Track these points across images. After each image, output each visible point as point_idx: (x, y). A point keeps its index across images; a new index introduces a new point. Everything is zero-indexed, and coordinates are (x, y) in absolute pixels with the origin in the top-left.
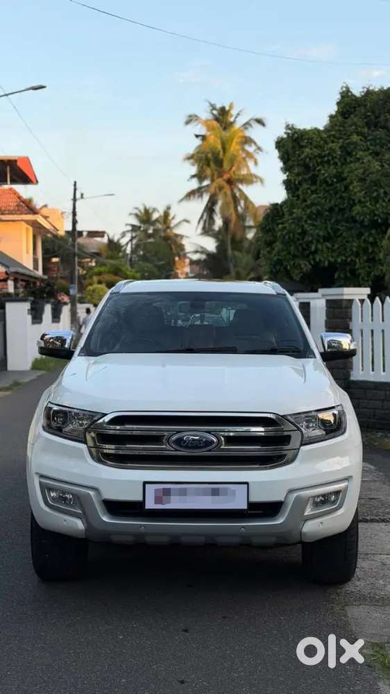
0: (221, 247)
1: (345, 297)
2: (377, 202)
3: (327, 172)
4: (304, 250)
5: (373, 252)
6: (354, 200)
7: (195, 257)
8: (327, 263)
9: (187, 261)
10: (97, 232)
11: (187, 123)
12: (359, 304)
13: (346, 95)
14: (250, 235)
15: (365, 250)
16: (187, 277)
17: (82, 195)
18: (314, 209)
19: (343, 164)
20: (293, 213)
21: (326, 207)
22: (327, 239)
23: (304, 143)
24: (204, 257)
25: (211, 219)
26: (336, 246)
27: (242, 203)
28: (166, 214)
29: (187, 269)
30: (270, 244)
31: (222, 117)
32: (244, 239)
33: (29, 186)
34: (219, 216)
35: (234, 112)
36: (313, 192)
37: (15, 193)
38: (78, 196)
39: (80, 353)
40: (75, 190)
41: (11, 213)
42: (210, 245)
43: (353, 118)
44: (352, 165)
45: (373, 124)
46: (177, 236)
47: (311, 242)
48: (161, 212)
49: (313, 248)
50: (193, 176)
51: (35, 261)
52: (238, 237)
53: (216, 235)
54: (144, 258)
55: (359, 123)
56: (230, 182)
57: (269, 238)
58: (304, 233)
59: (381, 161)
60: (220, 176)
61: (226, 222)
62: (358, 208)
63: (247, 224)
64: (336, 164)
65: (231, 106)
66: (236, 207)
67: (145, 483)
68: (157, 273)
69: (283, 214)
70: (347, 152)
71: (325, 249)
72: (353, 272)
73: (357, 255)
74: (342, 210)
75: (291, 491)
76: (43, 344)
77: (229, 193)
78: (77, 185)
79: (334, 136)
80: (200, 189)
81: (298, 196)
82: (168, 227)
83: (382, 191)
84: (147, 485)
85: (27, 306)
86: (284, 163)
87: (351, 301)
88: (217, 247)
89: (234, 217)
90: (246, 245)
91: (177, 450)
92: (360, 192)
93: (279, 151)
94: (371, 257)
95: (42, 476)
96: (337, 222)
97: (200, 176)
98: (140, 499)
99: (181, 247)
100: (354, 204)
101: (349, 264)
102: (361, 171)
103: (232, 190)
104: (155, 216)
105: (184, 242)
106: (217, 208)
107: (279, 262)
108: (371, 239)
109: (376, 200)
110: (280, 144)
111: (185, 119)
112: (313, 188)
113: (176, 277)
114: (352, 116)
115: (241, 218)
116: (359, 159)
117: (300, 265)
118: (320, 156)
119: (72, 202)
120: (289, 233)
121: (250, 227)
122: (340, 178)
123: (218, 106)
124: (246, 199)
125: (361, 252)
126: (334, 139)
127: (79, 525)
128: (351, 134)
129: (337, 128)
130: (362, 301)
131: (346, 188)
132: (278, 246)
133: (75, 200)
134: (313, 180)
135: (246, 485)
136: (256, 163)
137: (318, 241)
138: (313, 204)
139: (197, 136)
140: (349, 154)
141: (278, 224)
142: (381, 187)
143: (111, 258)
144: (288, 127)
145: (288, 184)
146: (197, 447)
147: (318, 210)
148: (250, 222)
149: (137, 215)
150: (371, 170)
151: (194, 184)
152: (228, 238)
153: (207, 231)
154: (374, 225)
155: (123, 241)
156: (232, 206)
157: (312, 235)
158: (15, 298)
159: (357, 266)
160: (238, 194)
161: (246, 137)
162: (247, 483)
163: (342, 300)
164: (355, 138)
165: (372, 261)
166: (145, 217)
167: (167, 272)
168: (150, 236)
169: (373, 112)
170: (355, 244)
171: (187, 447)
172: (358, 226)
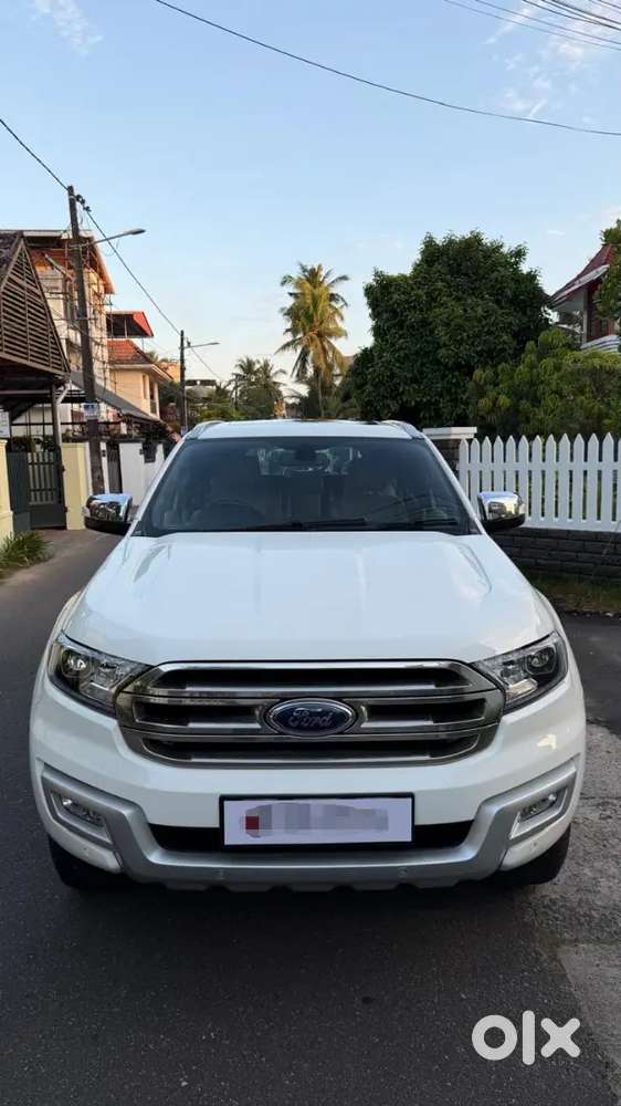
0: (312, 393)
1: (453, 437)
2: (461, 344)
3: (413, 317)
4: (392, 390)
5: (456, 392)
6: (438, 343)
7: (291, 401)
8: (413, 403)
9: (284, 405)
10: (209, 381)
11: (283, 283)
12: (467, 444)
13: (430, 244)
14: (338, 382)
15: (449, 391)
16: (284, 417)
17: (189, 343)
18: (402, 353)
19: (427, 310)
20: (382, 357)
21: (413, 352)
22: (414, 380)
23: (392, 290)
24: (297, 401)
25: (303, 369)
26: (422, 387)
27: (330, 354)
28: (266, 365)
29: (284, 412)
30: (360, 387)
31: (312, 276)
32: (332, 385)
33: (146, 340)
34: (311, 365)
35: (323, 273)
36: (401, 337)
37: (132, 344)
38: (185, 344)
39: (136, 530)
40: (182, 340)
41: (128, 362)
42: (304, 390)
43: (437, 267)
44: (437, 310)
45: (456, 270)
46: (275, 383)
47: (399, 384)
48: (262, 362)
49: (401, 389)
50: (287, 330)
51: (153, 405)
52: (328, 384)
53: (308, 383)
54: (248, 403)
55: (442, 271)
56: (320, 335)
57: (359, 381)
58: (392, 376)
59: (464, 305)
60: (311, 330)
61: (317, 370)
62: (442, 352)
63: (335, 373)
64: (421, 310)
65: (320, 267)
66: (325, 358)
67: (223, 799)
68: (260, 415)
69: (373, 359)
70: (432, 298)
71: (411, 390)
72: (437, 411)
73: (441, 396)
74: (427, 353)
75: (488, 801)
76: (88, 514)
77: (319, 345)
78: (185, 335)
79: (420, 283)
80: (293, 341)
81: (387, 341)
82: (268, 377)
83: (465, 334)
84: (226, 803)
85: (139, 446)
86: (373, 310)
87: (458, 442)
88: (310, 393)
89: (323, 366)
90: (334, 390)
91: (280, 733)
92: (446, 334)
93: (368, 298)
94: (454, 396)
95: (48, 767)
96: (423, 365)
97: (294, 330)
98: (216, 824)
99: (279, 393)
100: (439, 347)
101: (432, 404)
102: (446, 316)
103: (321, 343)
104: (257, 366)
105: (281, 388)
106: (309, 358)
107: (369, 403)
108: (454, 381)
109: (460, 342)
110: (369, 291)
111: (281, 280)
112: (401, 332)
113: (275, 417)
114: (436, 264)
115: (330, 367)
116: (442, 305)
117: (388, 406)
118: (407, 302)
119: (179, 351)
120: (378, 376)
121: (337, 375)
122: (424, 323)
123: (309, 268)
124: (334, 349)
125: (445, 393)
126: (419, 285)
127: (110, 861)
128: (436, 281)
129: (422, 275)
130: (470, 441)
131: (432, 332)
132: (369, 388)
133: (182, 348)
134: (401, 325)
135: (410, 800)
136: (342, 319)
137: (406, 384)
138: (401, 348)
139: (291, 294)
140: (434, 300)
141: (368, 368)
142: (464, 331)
143: (219, 402)
144: (377, 274)
145: (377, 331)
146: (317, 728)
147: (406, 354)
148: (337, 371)
149: (241, 366)
150: (455, 315)
151: (289, 337)
152: (319, 384)
153: (301, 377)
154: (458, 366)
155: (230, 388)
156: (322, 356)
157: (399, 377)
158: (128, 439)
159: (441, 405)
160: (327, 346)
161: (332, 295)
162: (411, 795)
163: (450, 440)
164: (440, 284)
165: (455, 401)
166: (248, 367)
167: (267, 413)
168: (252, 384)
169: (455, 260)
170: (439, 385)
171: (300, 728)
172: (442, 368)
